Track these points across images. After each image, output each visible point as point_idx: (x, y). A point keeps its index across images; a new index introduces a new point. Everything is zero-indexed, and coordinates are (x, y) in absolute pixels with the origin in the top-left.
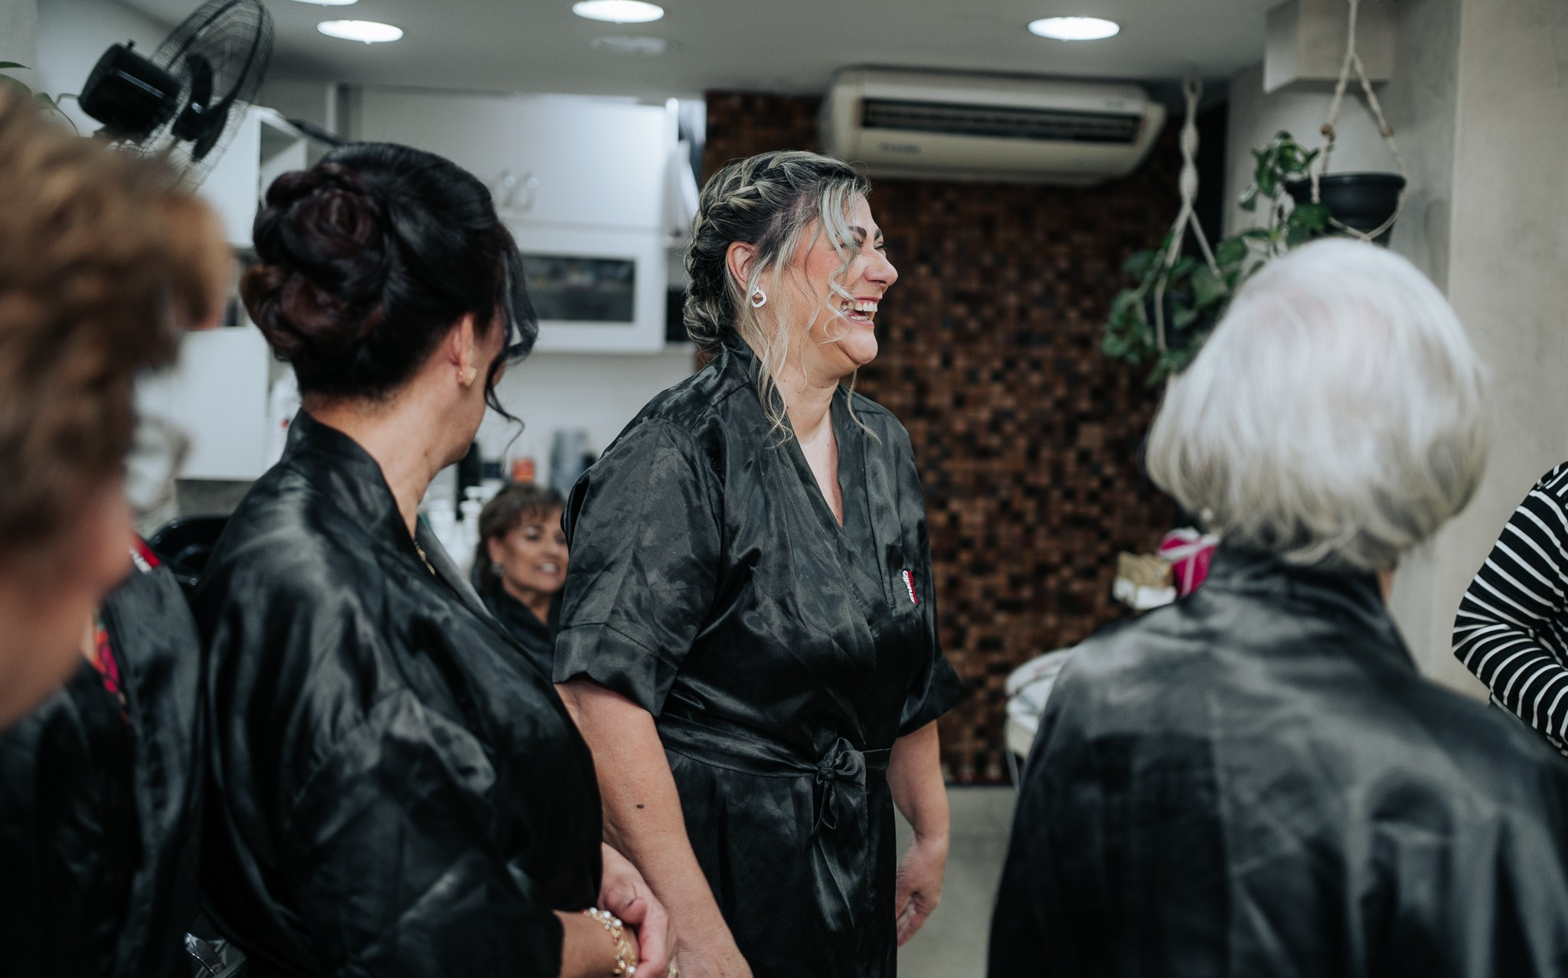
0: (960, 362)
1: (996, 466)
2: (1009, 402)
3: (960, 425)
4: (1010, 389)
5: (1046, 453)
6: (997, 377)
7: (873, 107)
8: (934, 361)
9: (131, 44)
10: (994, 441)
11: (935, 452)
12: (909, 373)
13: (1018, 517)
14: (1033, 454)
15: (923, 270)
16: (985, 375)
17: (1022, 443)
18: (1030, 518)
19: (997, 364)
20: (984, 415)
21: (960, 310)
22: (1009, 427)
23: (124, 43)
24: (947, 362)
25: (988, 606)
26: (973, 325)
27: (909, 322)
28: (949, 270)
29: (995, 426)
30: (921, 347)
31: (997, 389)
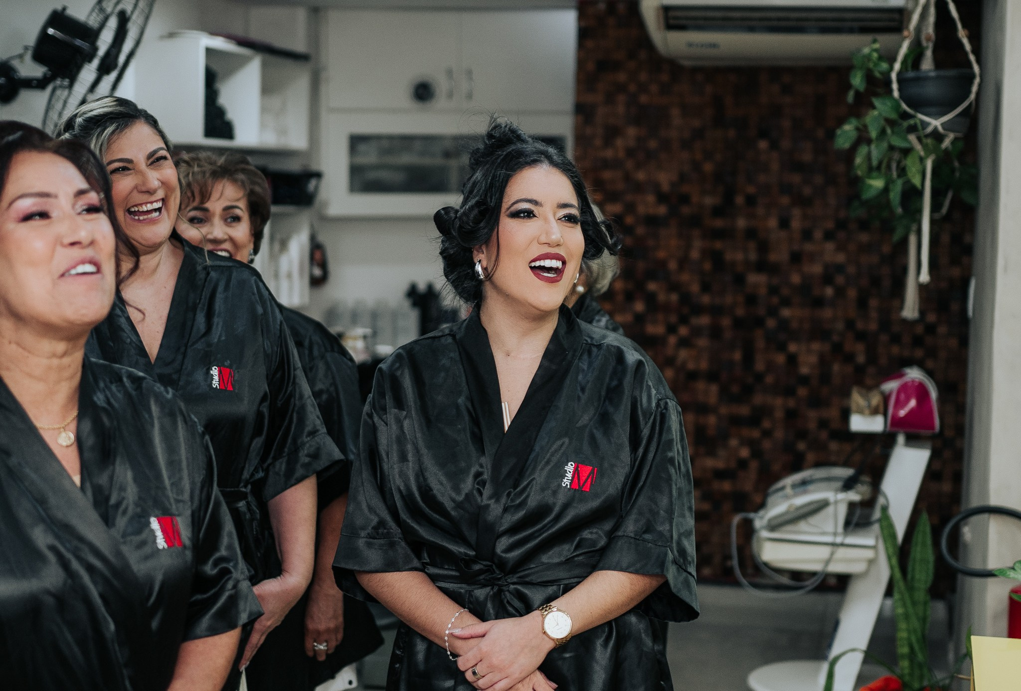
0: (796, 224)
1: (827, 313)
2: (840, 258)
3: (796, 279)
4: (840, 248)
5: (873, 303)
6: (829, 236)
7: (671, 14)
8: (773, 223)
9: (64, 9)
10: (829, 291)
11: (775, 300)
12: (751, 233)
13: (849, 358)
14: (862, 303)
15: (763, 145)
16: (818, 234)
17: (852, 293)
18: (861, 359)
19: (830, 225)
20: (816, 269)
21: (796, 179)
22: (840, 280)
23: (59, 7)
24: (784, 223)
25: (824, 435)
26: (807, 191)
27: (751, 190)
28: (786, 144)
29: (827, 279)
30: (760, 211)
31: (830, 246)
